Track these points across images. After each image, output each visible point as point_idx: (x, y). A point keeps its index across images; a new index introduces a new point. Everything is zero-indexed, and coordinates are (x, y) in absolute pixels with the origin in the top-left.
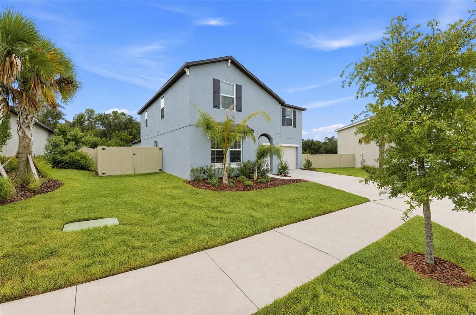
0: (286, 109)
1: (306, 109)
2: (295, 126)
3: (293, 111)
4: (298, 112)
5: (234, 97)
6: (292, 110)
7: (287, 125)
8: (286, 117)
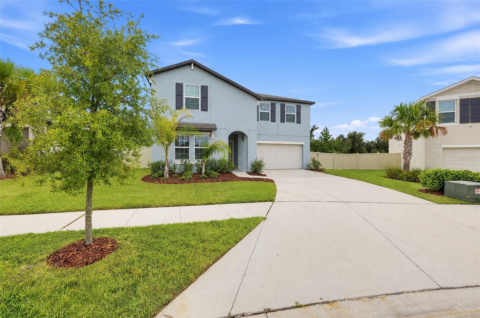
0: (286, 105)
1: (315, 102)
2: (299, 122)
3: (297, 106)
4: (303, 106)
5: (200, 98)
6: (294, 105)
7: (287, 122)
8: (286, 113)
